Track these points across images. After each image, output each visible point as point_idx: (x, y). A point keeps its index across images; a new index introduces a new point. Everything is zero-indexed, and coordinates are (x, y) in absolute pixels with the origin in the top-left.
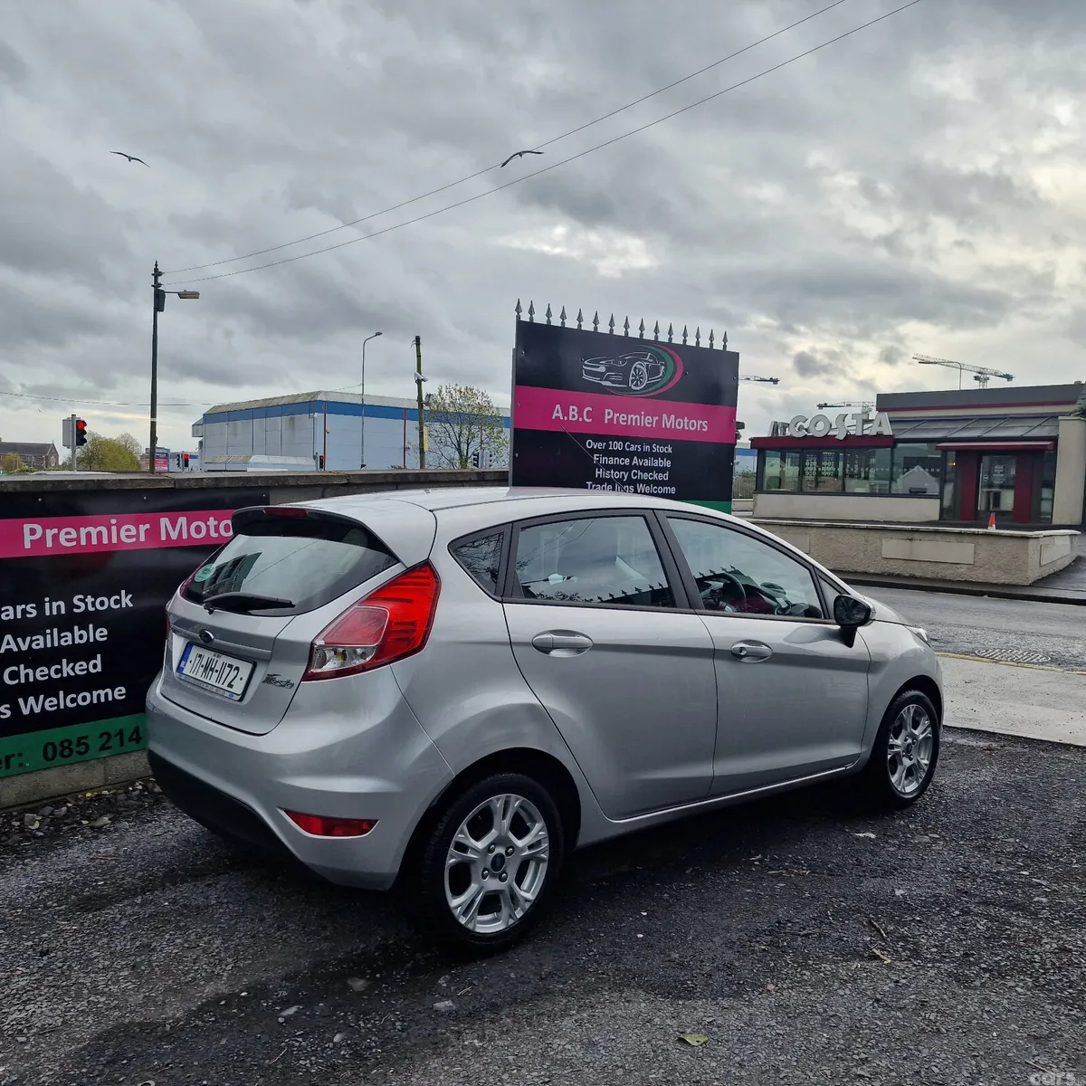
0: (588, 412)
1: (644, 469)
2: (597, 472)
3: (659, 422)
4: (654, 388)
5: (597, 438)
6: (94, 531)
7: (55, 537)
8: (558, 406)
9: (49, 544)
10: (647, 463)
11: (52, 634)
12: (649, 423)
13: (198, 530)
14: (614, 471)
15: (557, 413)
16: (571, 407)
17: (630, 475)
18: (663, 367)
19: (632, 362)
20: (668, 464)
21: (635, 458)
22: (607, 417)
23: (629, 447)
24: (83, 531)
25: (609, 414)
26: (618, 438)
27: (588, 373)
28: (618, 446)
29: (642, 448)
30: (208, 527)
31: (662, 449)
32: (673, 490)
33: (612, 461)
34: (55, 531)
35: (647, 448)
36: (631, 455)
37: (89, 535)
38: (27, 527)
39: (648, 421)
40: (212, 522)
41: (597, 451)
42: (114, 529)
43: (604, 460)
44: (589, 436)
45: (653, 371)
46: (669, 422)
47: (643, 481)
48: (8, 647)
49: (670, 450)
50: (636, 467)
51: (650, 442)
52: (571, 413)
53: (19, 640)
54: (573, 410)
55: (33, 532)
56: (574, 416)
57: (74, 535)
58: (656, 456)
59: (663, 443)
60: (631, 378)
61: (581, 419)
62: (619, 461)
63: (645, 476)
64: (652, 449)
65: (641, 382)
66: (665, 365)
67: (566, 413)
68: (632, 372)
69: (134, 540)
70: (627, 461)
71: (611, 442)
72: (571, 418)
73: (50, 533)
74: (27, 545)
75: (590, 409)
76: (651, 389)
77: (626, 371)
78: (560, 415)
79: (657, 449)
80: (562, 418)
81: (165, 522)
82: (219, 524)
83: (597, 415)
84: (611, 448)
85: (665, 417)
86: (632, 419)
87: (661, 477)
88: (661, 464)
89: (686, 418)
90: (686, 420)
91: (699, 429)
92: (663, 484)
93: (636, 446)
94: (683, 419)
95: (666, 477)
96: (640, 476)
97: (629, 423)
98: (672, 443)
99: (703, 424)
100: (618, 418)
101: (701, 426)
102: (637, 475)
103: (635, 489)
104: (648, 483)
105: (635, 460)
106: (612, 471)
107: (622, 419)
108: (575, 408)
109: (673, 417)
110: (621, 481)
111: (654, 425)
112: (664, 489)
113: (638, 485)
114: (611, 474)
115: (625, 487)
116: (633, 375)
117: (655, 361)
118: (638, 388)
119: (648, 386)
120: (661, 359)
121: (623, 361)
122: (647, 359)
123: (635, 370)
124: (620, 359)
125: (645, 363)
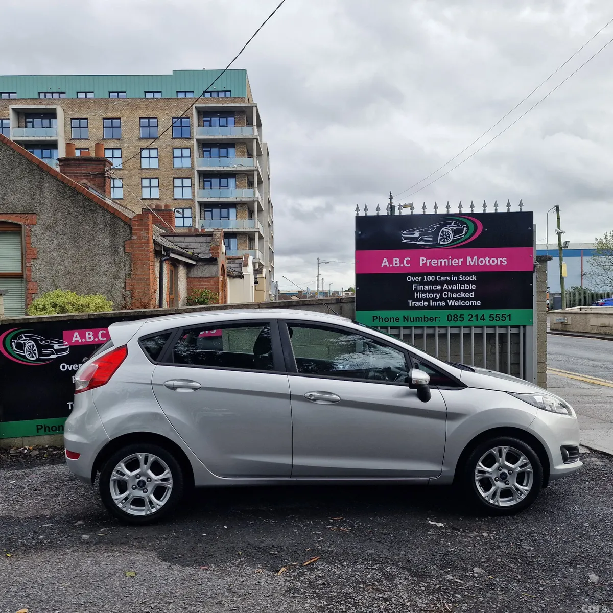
0: (407, 260)
1: (452, 291)
2: (416, 295)
3: (464, 262)
4: (459, 241)
5: (414, 275)
8: (385, 259)
10: (455, 287)
12: (455, 263)
14: (429, 293)
15: (385, 263)
16: (394, 259)
17: (441, 295)
18: (465, 228)
19: (439, 229)
20: (474, 287)
23: (439, 278)
25: (423, 260)
26: (431, 274)
27: (405, 238)
28: (431, 278)
29: (451, 278)
31: (469, 278)
32: (479, 303)
33: (426, 288)
35: (455, 278)
36: (442, 284)
41: (415, 282)
43: (421, 287)
44: (408, 274)
45: (457, 232)
46: (473, 261)
47: (453, 299)
49: (474, 278)
50: (446, 290)
51: (457, 274)
52: (395, 262)
54: (396, 260)
56: (396, 264)
58: (463, 283)
59: (469, 274)
60: (440, 238)
61: (402, 265)
62: (433, 287)
63: (454, 295)
64: (459, 278)
65: (447, 239)
66: (467, 227)
67: (391, 262)
68: (441, 234)
70: (439, 287)
71: (425, 277)
72: (394, 265)
75: (409, 259)
77: (435, 235)
78: (387, 264)
79: (462, 278)
80: (388, 266)
83: (412, 262)
84: (425, 280)
85: (469, 258)
86: (441, 262)
87: (467, 295)
88: (467, 287)
89: (487, 258)
90: (487, 259)
91: (499, 264)
92: (470, 299)
93: (445, 278)
94: (485, 258)
95: (472, 295)
96: (450, 295)
97: (439, 265)
98: (476, 274)
99: (503, 260)
100: (430, 262)
101: (501, 261)
102: (448, 295)
103: (447, 303)
104: (457, 299)
105: (445, 286)
106: (427, 294)
107: (434, 262)
108: (398, 259)
109: (476, 258)
110: (434, 299)
111: (460, 264)
112: (471, 302)
113: (448, 301)
114: (426, 295)
115: (438, 303)
116: (441, 236)
117: (458, 225)
118: (445, 243)
119: (453, 241)
120: (463, 223)
121: (433, 228)
122: (452, 225)
123: (442, 232)
124: (430, 228)
125: (451, 228)
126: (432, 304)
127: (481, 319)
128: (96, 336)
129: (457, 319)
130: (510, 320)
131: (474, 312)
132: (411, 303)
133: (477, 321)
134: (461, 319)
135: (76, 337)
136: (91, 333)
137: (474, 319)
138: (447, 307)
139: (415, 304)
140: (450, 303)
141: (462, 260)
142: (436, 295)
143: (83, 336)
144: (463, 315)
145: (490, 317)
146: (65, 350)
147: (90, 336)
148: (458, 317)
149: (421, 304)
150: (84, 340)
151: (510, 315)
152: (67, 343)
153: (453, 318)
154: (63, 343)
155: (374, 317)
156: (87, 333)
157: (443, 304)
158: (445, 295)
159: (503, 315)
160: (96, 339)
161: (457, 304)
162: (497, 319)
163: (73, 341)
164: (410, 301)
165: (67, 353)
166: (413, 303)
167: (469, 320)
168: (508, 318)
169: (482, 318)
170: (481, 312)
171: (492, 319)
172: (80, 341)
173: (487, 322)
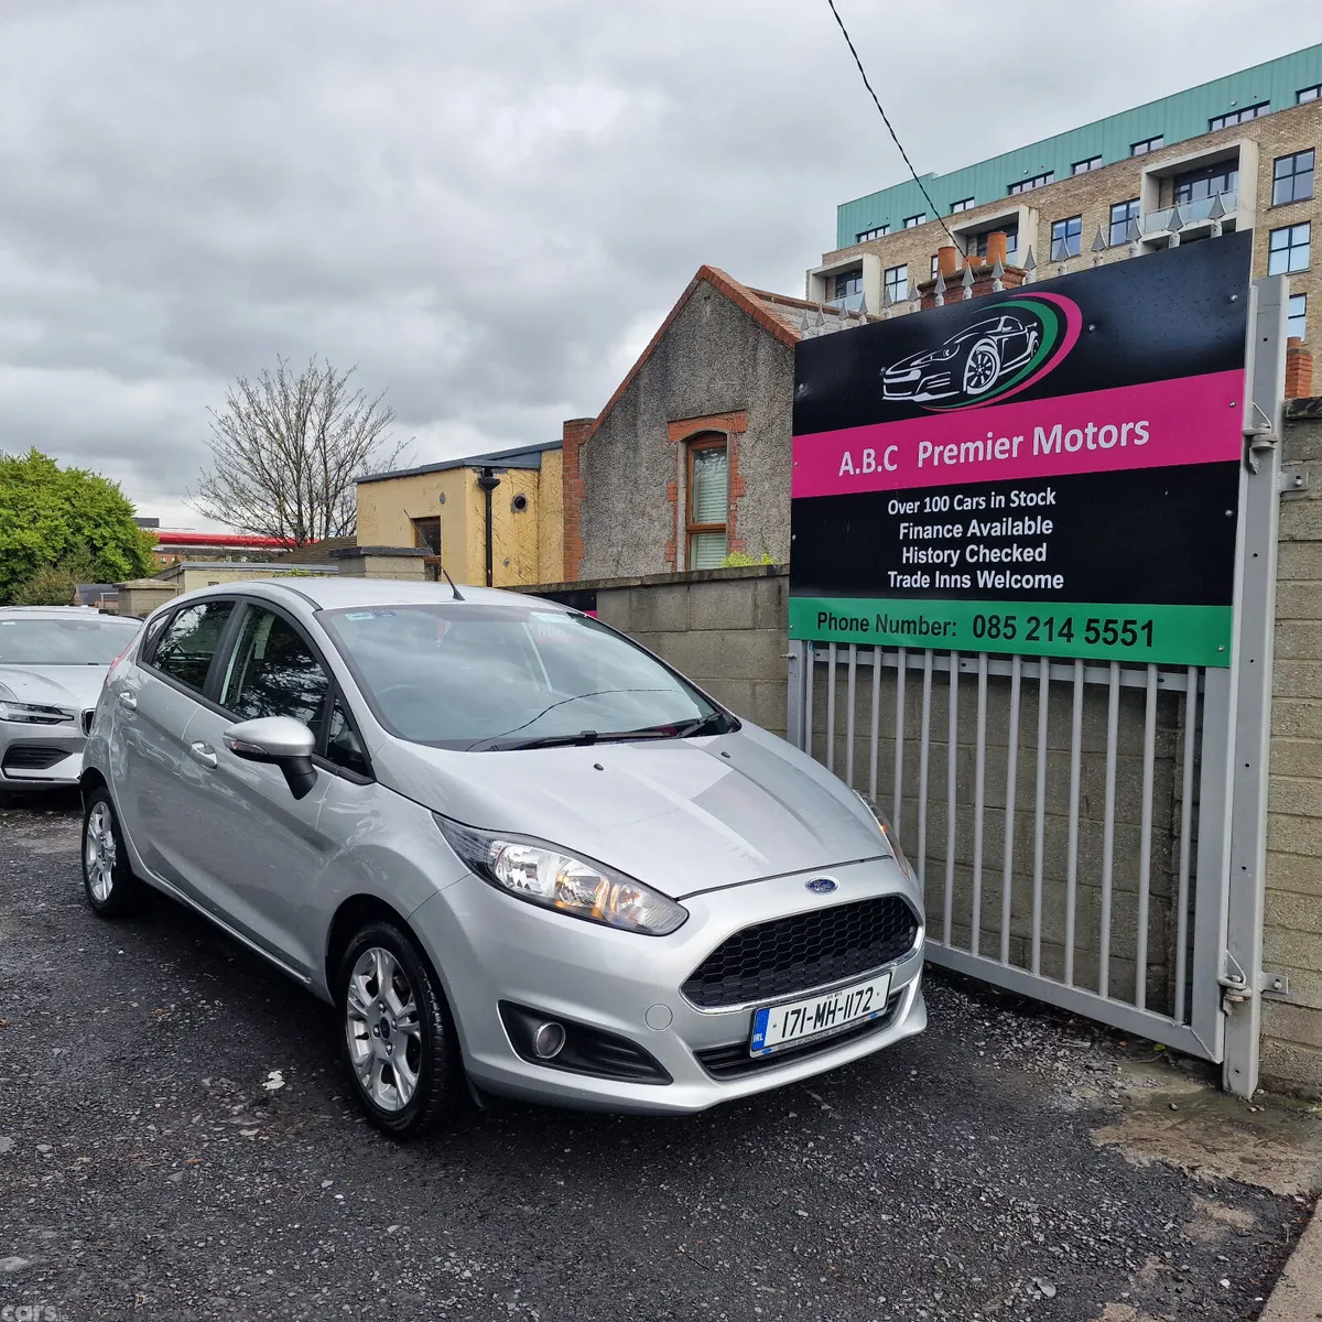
0: (893, 452)
1: (991, 542)
2: (905, 555)
3: (1026, 447)
4: (1016, 379)
5: (905, 496)
8: (847, 455)
10: (997, 530)
12: (1002, 452)
14: (934, 550)
15: (847, 465)
16: (866, 452)
17: (962, 556)
18: (1034, 334)
20: (1047, 527)
21: (974, 522)
22: (922, 456)
23: (961, 503)
25: (925, 449)
27: (890, 388)
28: (940, 504)
29: (988, 502)
31: (1036, 499)
32: (1057, 581)
33: (929, 533)
35: (998, 501)
36: (964, 518)
39: (1001, 449)
41: (905, 517)
43: (917, 532)
44: (891, 494)
45: (1012, 349)
46: (1050, 441)
47: (989, 566)
49: (1051, 498)
50: (975, 539)
51: (1004, 488)
52: (865, 460)
54: (869, 456)
56: (869, 465)
58: (1019, 514)
59: (1035, 485)
60: (967, 375)
61: (880, 469)
62: (943, 531)
63: (994, 555)
64: (1009, 500)
65: (986, 377)
66: (1040, 330)
67: (857, 462)
68: (970, 362)
70: (958, 530)
71: (928, 500)
72: (865, 470)
75: (895, 448)
76: (1009, 383)
77: (957, 367)
78: (850, 468)
79: (1019, 499)
80: (852, 473)
83: (906, 456)
84: (928, 510)
85: (1039, 431)
86: (967, 450)
87: (1029, 555)
88: (1030, 528)
89: (1091, 425)
90: (1091, 429)
91: (1124, 443)
92: (1034, 568)
93: (975, 500)
94: (1083, 427)
95: (1040, 554)
96: (985, 554)
97: (962, 460)
98: (1053, 482)
99: (1139, 431)
100: (941, 454)
101: (1132, 435)
102: (977, 553)
103: (974, 580)
104: (1000, 568)
105: (974, 528)
106: (930, 551)
107: (949, 454)
108: (872, 452)
109: (1058, 429)
110: (945, 568)
111: (1015, 454)
112: (1037, 577)
113: (979, 572)
114: (927, 556)
115: (953, 578)
116: (971, 369)
117: (1016, 328)
118: (980, 390)
119: (1001, 380)
120: (1028, 317)
121: (952, 348)
122: (999, 329)
123: (975, 358)
124: (946, 348)
125: (996, 338)
126: (942, 580)
127: (1061, 634)
129: (999, 632)
130: (1149, 644)
131: (1043, 610)
132: (895, 576)
133: (1050, 639)
134: (1009, 631)
137: (1043, 631)
138: (976, 593)
139: (902, 580)
140: (986, 579)
141: (1021, 438)
142: (949, 555)
144: (1014, 618)
145: (1089, 629)
148: (1001, 626)
149: (916, 581)
151: (1149, 626)
153: (988, 626)
155: (820, 614)
157: (966, 581)
158: (973, 553)
159: (1127, 622)
161: (999, 581)
162: (1110, 636)
164: (892, 573)
166: (899, 578)
167: (1030, 637)
168: (1142, 635)
169: (1065, 631)
170: (1061, 611)
171: (1092, 635)
173: (1079, 647)
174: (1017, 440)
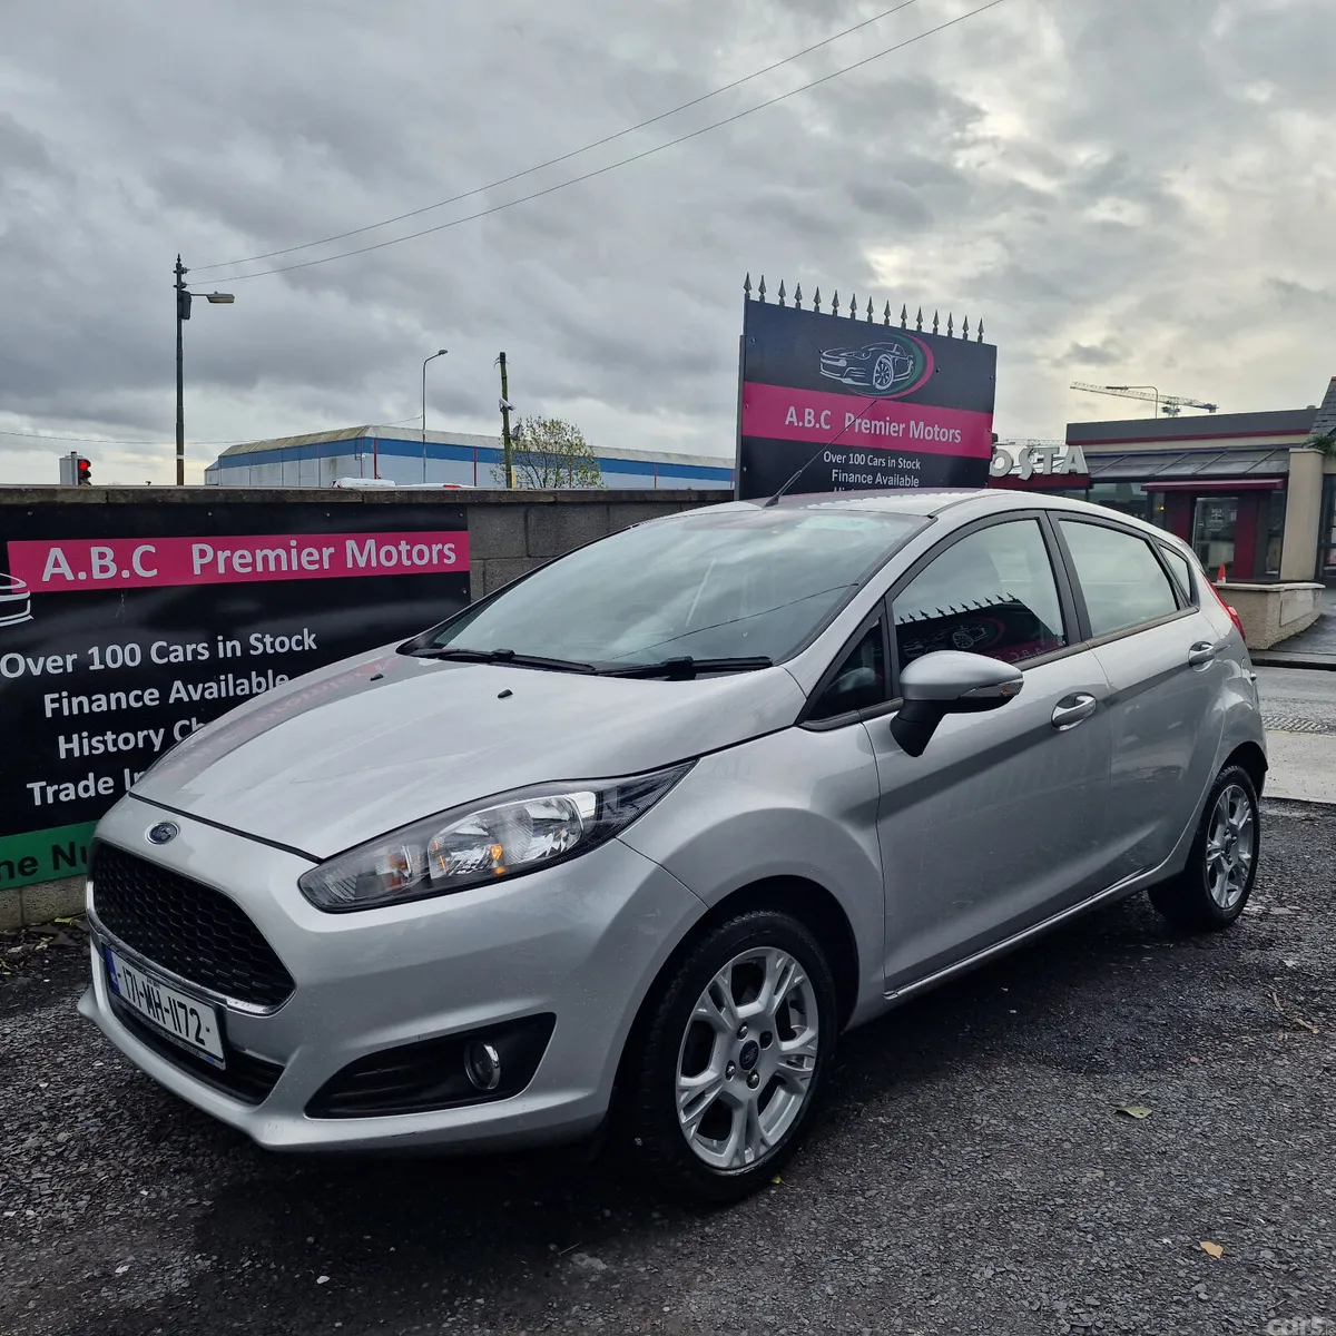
0: (827, 415)
3: (906, 430)
4: (902, 387)
5: (836, 450)
6: (271, 554)
7: (228, 561)
8: (792, 409)
9: (221, 570)
10: (892, 481)
11: (226, 680)
12: (894, 432)
13: (389, 556)
15: (791, 417)
16: (807, 410)
18: (911, 362)
19: (876, 355)
20: (915, 482)
21: (879, 475)
22: (847, 423)
23: (872, 461)
24: (259, 554)
25: (850, 419)
26: (860, 450)
27: (827, 367)
28: (859, 459)
29: (886, 462)
30: (399, 553)
31: (909, 465)
33: (852, 478)
34: (228, 553)
35: (892, 463)
37: (265, 559)
38: (196, 548)
39: (894, 429)
40: (404, 547)
41: (836, 465)
42: (294, 552)
43: (843, 477)
44: (827, 447)
45: (900, 367)
46: (918, 431)
48: (178, 696)
49: (918, 465)
52: (807, 417)
53: (190, 687)
54: (809, 414)
55: (203, 554)
56: (810, 422)
57: (249, 559)
58: (902, 473)
59: (910, 456)
60: (875, 375)
61: (818, 426)
62: (861, 478)
64: (898, 464)
65: (886, 380)
66: (914, 360)
67: (800, 417)
68: (877, 367)
69: (317, 566)
70: (870, 479)
71: (851, 455)
72: (807, 425)
73: (222, 555)
74: (197, 571)
75: (828, 412)
76: (897, 389)
77: (869, 366)
78: (795, 419)
79: (903, 464)
80: (796, 424)
81: (351, 545)
82: (412, 548)
83: (836, 419)
84: (852, 462)
85: (912, 424)
88: (908, 482)
89: (936, 426)
90: (936, 428)
91: (951, 440)
93: (880, 460)
94: (933, 427)
97: (873, 432)
98: (920, 456)
99: (956, 435)
100: (860, 424)
101: (954, 436)
105: (879, 478)
107: (865, 426)
108: (812, 411)
109: (921, 424)
111: (901, 435)
116: (877, 372)
117: (902, 355)
118: (883, 388)
119: (894, 385)
120: (909, 351)
121: (867, 353)
122: (894, 351)
123: (880, 365)
124: (863, 351)
125: (892, 356)
128: (123, 561)
135: (56, 564)
136: (110, 553)
143: (79, 562)
146: (18, 607)
147: (103, 562)
150: (82, 576)
152: (22, 584)
154: (8, 582)
156: (95, 551)
160: (126, 574)
163: (46, 578)
165: (25, 616)
172: (70, 576)
174: (902, 426)
